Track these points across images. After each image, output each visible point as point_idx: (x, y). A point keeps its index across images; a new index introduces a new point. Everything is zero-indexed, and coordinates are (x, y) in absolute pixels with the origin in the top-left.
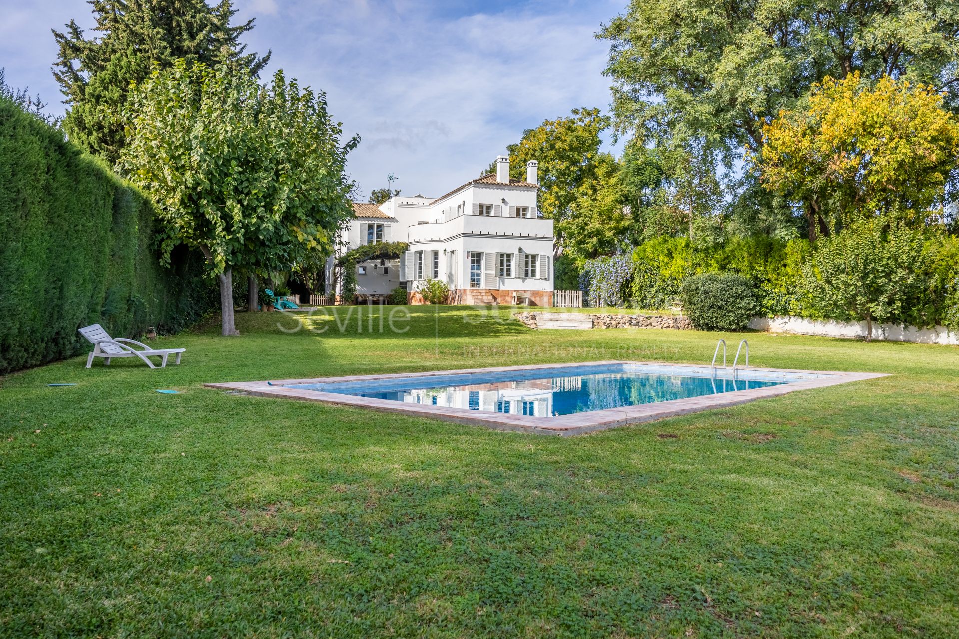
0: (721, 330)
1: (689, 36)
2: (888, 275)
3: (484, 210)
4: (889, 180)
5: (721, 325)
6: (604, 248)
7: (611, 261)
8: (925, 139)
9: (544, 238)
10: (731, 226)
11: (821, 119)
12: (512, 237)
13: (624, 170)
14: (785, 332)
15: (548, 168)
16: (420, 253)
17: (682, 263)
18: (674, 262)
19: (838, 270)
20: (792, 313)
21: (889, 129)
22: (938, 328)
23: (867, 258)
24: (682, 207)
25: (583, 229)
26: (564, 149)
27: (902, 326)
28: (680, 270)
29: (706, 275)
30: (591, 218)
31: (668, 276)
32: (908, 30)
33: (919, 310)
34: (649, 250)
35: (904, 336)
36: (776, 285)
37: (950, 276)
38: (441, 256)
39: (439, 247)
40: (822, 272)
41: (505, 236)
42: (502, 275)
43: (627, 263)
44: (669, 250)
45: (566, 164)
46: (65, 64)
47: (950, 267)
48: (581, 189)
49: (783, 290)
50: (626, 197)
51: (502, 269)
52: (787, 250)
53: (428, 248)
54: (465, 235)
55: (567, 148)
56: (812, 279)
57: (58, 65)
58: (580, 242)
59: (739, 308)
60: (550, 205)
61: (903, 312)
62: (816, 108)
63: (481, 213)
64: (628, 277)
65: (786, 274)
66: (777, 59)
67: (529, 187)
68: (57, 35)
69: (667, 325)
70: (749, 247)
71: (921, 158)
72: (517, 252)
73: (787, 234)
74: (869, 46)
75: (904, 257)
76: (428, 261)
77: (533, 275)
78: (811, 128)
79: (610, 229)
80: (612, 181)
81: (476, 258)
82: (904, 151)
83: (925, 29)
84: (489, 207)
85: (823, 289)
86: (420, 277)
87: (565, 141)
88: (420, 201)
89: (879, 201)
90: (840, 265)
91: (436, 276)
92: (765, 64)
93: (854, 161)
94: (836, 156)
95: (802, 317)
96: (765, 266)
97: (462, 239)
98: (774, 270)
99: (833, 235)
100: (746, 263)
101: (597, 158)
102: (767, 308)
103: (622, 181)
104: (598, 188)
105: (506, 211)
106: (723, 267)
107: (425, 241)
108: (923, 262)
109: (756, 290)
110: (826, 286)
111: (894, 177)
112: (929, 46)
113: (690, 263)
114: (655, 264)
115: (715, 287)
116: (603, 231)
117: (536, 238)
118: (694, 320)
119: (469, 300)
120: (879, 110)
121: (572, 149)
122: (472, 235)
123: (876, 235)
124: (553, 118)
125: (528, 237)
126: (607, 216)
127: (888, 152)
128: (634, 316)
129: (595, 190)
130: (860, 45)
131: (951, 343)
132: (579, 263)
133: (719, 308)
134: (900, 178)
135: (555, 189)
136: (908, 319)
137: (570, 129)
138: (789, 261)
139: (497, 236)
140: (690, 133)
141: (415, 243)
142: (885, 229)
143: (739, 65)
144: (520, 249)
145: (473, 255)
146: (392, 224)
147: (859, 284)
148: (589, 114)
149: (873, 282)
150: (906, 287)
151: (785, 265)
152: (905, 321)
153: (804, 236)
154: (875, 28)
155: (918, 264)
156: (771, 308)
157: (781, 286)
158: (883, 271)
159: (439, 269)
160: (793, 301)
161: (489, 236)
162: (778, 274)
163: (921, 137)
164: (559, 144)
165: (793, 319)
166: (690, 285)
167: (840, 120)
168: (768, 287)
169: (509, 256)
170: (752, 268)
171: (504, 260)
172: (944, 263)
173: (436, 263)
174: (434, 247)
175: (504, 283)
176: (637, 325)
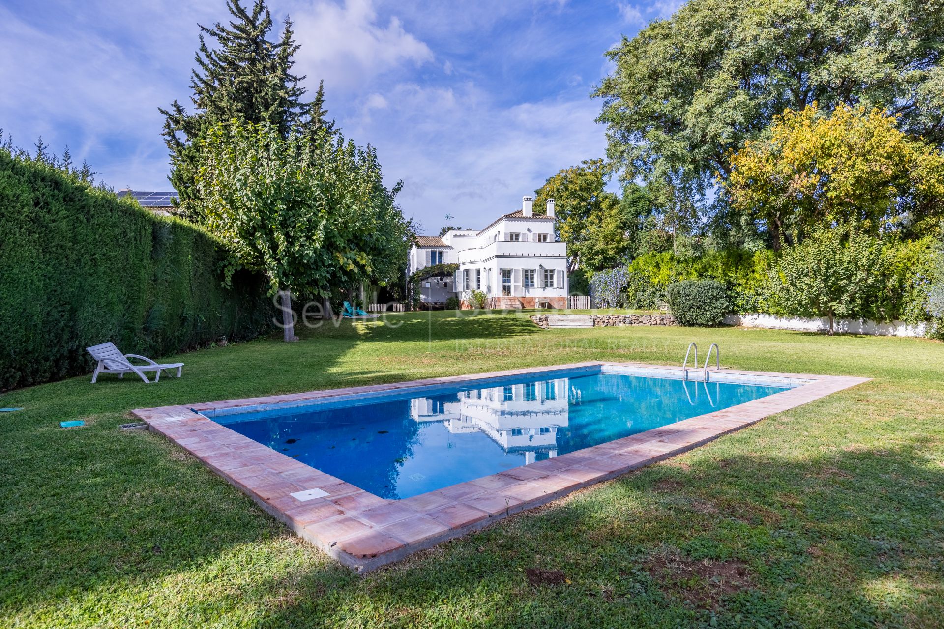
0: (700, 326)
1: (665, 86)
2: (849, 278)
3: (514, 237)
4: (847, 195)
5: (700, 321)
6: (608, 263)
7: (612, 272)
8: (881, 156)
9: (559, 257)
10: (707, 241)
11: (782, 145)
12: (535, 257)
13: (622, 204)
14: (755, 327)
15: (563, 205)
16: (467, 271)
17: (668, 272)
18: (661, 272)
19: (801, 274)
20: (760, 311)
21: (846, 149)
22: (896, 322)
23: (829, 263)
24: (667, 228)
25: (591, 249)
26: (575, 190)
27: (861, 320)
28: (666, 278)
29: (686, 281)
30: (597, 240)
31: (656, 283)
32: (862, 62)
33: (877, 307)
34: (641, 263)
35: (863, 329)
36: (746, 288)
37: (907, 276)
38: (482, 273)
39: (481, 266)
40: (787, 276)
41: (528, 257)
42: (527, 285)
43: (625, 274)
44: (657, 262)
45: (577, 200)
46: (169, 134)
47: (907, 268)
48: (589, 220)
49: (752, 292)
50: (625, 223)
51: (527, 282)
52: (755, 259)
53: (472, 267)
54: (498, 256)
55: (578, 189)
56: (778, 282)
57: (164, 135)
58: (590, 259)
59: (715, 308)
60: (566, 232)
61: (862, 309)
62: (778, 137)
63: (512, 240)
64: (625, 285)
65: (754, 279)
66: (742, 97)
67: (548, 219)
68: (162, 112)
69: (655, 323)
70: (722, 258)
71: (877, 173)
72: (538, 268)
73: (754, 246)
74: (825, 80)
75: (864, 260)
76: (473, 276)
77: (551, 285)
78: (773, 155)
79: (612, 248)
80: (613, 212)
81: (506, 274)
82: (861, 167)
83: (877, 60)
84: (517, 235)
85: (788, 290)
86: (467, 289)
87: (576, 183)
88: (470, 233)
89: (836, 214)
90: (804, 270)
91: (479, 288)
92: (731, 102)
93: (814, 180)
94: (797, 176)
95: (769, 314)
96: (736, 273)
97: (496, 260)
98: (744, 276)
99: (796, 245)
100: (720, 271)
101: (601, 195)
102: (739, 307)
103: (621, 212)
104: (603, 217)
105: (530, 237)
106: (701, 275)
107: (470, 263)
108: (882, 265)
109: (729, 293)
110: (791, 288)
111: (851, 192)
112: (882, 75)
113: (674, 272)
114: (646, 274)
115: (694, 291)
116: (607, 250)
117: (553, 257)
118: (677, 318)
119: (502, 306)
120: (837, 133)
121: (581, 189)
122: (503, 256)
123: (837, 242)
124: (567, 168)
125: (547, 257)
126: (609, 238)
127: (847, 169)
128: (628, 316)
129: (600, 220)
130: (817, 81)
131: (910, 335)
132: (588, 275)
133: (698, 308)
134: (857, 192)
135: (569, 219)
136: (867, 314)
137: (580, 174)
138: (757, 268)
139: (522, 256)
140: (669, 165)
141: (463, 264)
142: (845, 237)
143: (708, 105)
144: (541, 266)
145: (504, 271)
146: (449, 250)
147: (822, 285)
148: (595, 163)
149: (834, 283)
150: (865, 287)
151: (753, 272)
152: (864, 316)
153: (769, 247)
154: (830, 65)
155: (878, 266)
156: (742, 307)
157: (751, 288)
158: (844, 274)
159: (481, 283)
160: (761, 301)
161: (516, 256)
162: (748, 279)
163: (877, 155)
164: (571, 186)
165: (761, 315)
166: (673, 290)
167: (800, 145)
168: (739, 289)
169: (533, 271)
170: (725, 275)
171: (528, 275)
172: (902, 265)
173: (479, 278)
174: (477, 266)
175: (528, 292)
176: (631, 323)
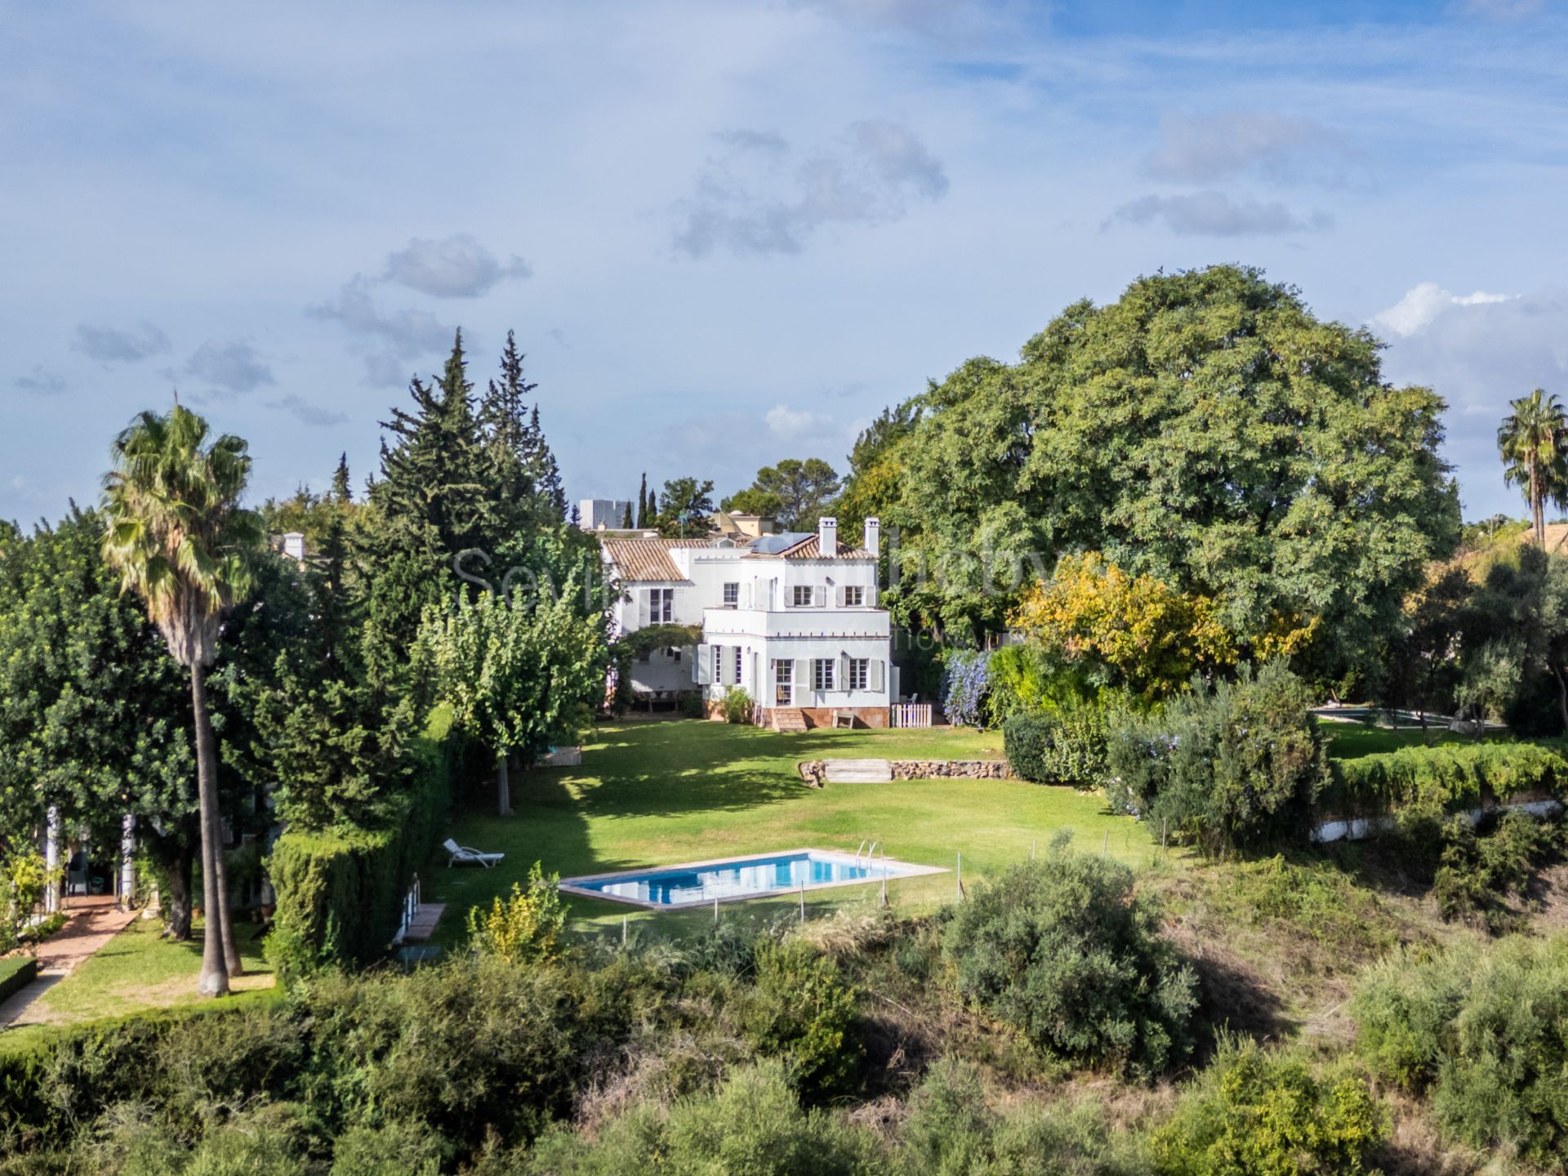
3: (802, 596)
9: (878, 638)
12: (833, 637)
16: (718, 648)
38: (744, 653)
39: (742, 642)
41: (823, 636)
42: (819, 687)
51: (819, 680)
53: (728, 643)
54: (769, 636)
63: (797, 601)
67: (865, 560)
72: (838, 658)
76: (728, 660)
77: (862, 686)
81: (783, 668)
84: (808, 591)
86: (718, 680)
88: (727, 553)
91: (739, 681)
97: (766, 641)
105: (832, 595)
107: (724, 633)
117: (866, 637)
119: (775, 726)
122: (778, 637)
125: (855, 637)
139: (811, 638)
141: (711, 633)
144: (844, 654)
145: (780, 662)
146: (686, 589)
159: (743, 672)
161: (800, 638)
169: (829, 662)
171: (822, 668)
173: (739, 663)
174: (737, 642)
175: (823, 701)
176: (948, 774)
